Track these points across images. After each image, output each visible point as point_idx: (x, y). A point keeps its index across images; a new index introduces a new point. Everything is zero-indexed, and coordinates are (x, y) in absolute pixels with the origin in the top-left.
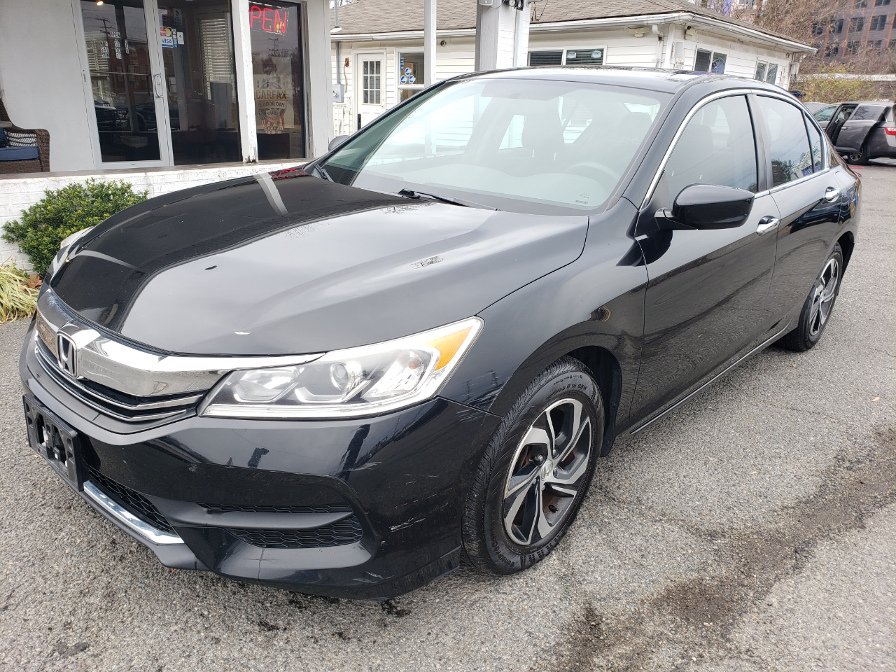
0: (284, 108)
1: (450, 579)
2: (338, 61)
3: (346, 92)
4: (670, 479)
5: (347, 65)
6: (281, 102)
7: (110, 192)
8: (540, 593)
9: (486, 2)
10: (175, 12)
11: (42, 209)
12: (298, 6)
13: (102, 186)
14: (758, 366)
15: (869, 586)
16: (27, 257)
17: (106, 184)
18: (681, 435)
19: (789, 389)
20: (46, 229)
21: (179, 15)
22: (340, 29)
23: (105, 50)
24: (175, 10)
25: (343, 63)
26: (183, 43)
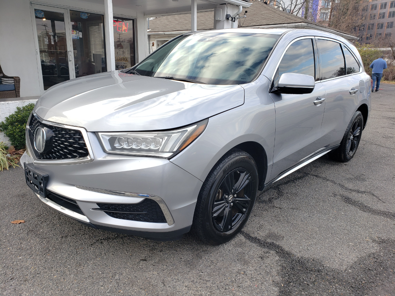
0: (126, 65)
2: (149, 44)
5: (153, 45)
6: (125, 62)
9: (219, 18)
10: (78, 24)
11: (16, 116)
12: (133, 20)
16: (8, 138)
20: (17, 125)
21: (80, 25)
22: (150, 30)
23: (46, 41)
24: (78, 23)
25: (151, 45)
26: (82, 37)
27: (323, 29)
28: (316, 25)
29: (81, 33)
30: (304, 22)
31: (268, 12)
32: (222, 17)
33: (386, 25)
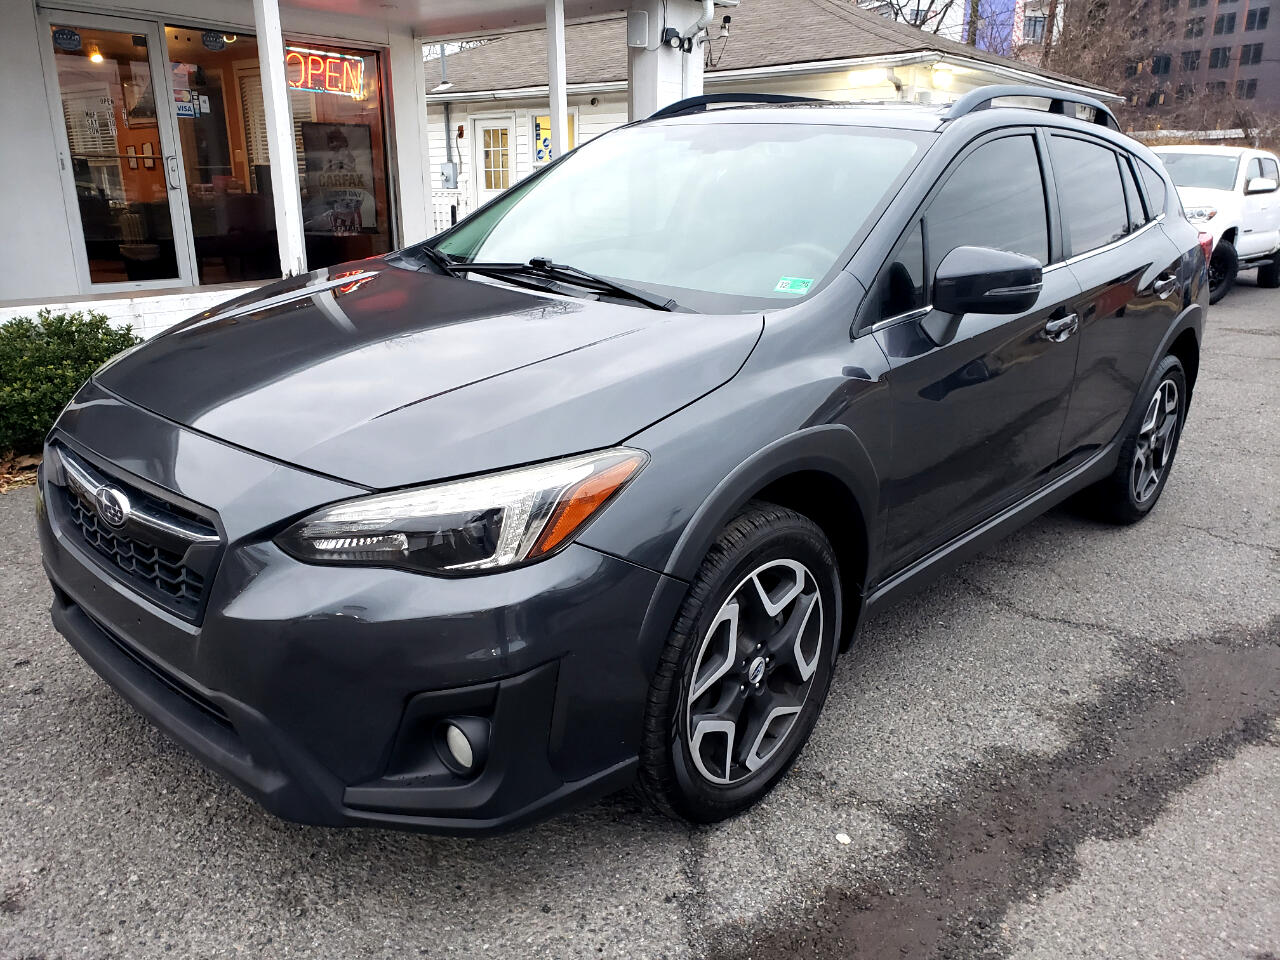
0: (362, 199)
1: (510, 911)
2: (448, 131)
3: (461, 173)
4: (869, 737)
5: (461, 135)
6: (356, 191)
7: (74, 329)
8: (648, 927)
9: (641, 42)
12: (377, 54)
13: (61, 319)
14: (1019, 558)
15: (1150, 899)
17: (68, 317)
18: (893, 667)
19: (1062, 592)
22: (450, 85)
23: (93, 125)
25: (455, 133)
26: (208, 111)
27: (997, 70)
28: (972, 58)
29: (206, 98)
30: (930, 50)
31: (823, 19)
32: (651, 38)
33: (1236, 53)
